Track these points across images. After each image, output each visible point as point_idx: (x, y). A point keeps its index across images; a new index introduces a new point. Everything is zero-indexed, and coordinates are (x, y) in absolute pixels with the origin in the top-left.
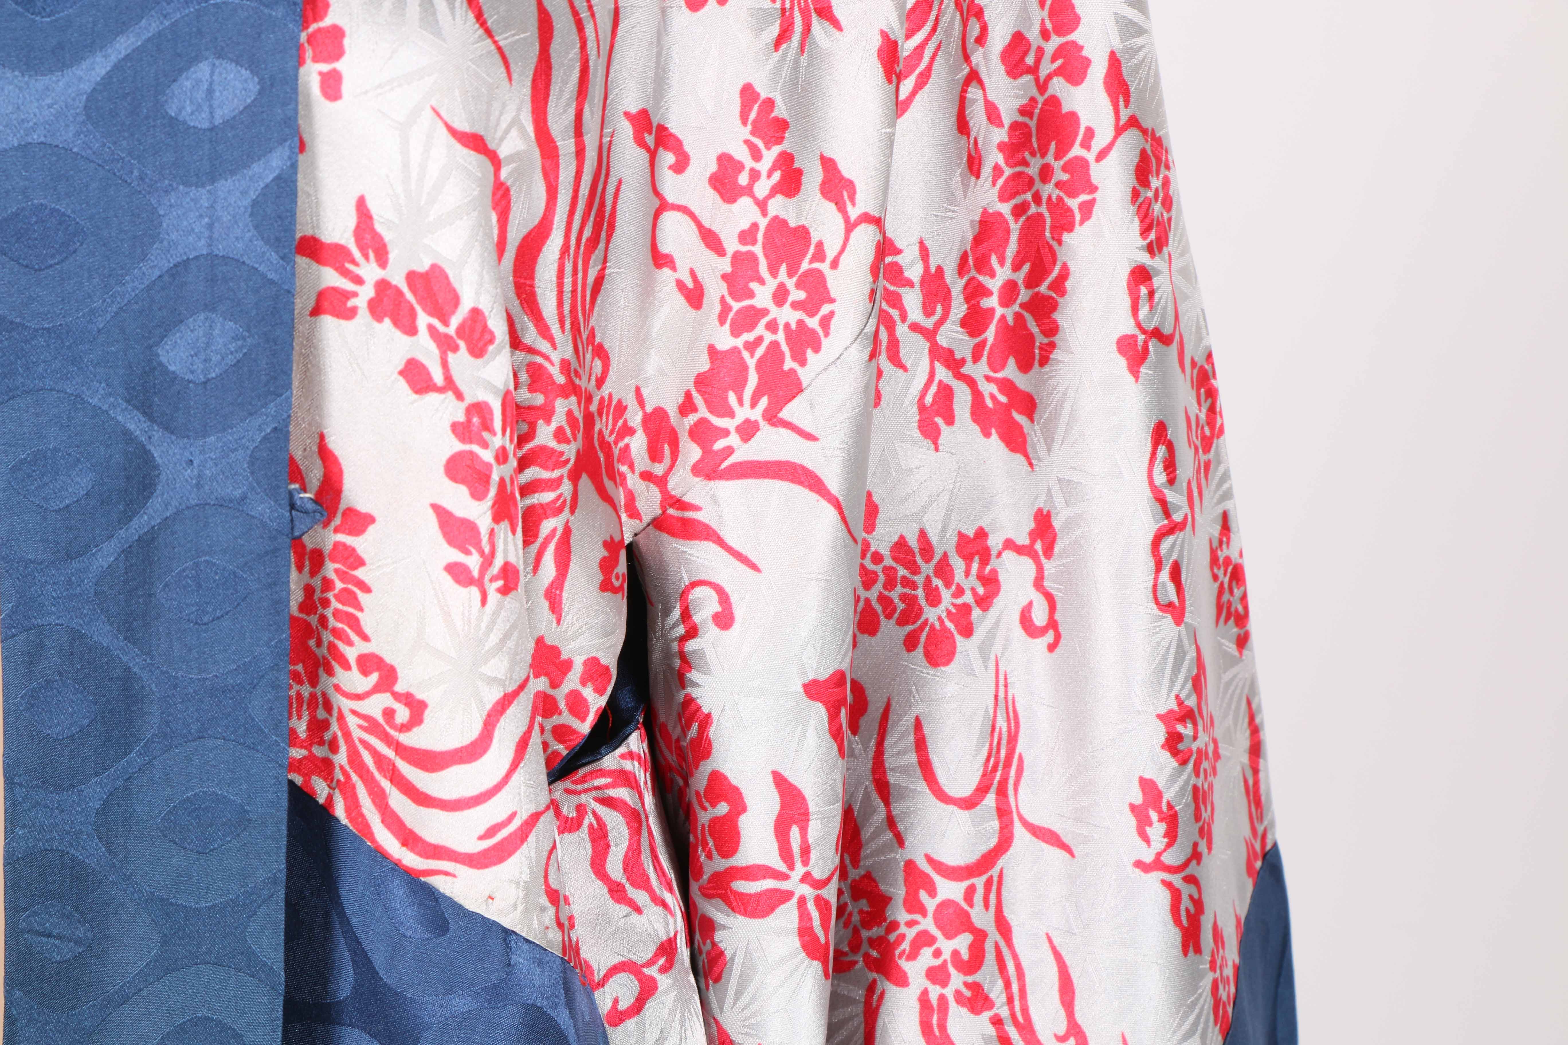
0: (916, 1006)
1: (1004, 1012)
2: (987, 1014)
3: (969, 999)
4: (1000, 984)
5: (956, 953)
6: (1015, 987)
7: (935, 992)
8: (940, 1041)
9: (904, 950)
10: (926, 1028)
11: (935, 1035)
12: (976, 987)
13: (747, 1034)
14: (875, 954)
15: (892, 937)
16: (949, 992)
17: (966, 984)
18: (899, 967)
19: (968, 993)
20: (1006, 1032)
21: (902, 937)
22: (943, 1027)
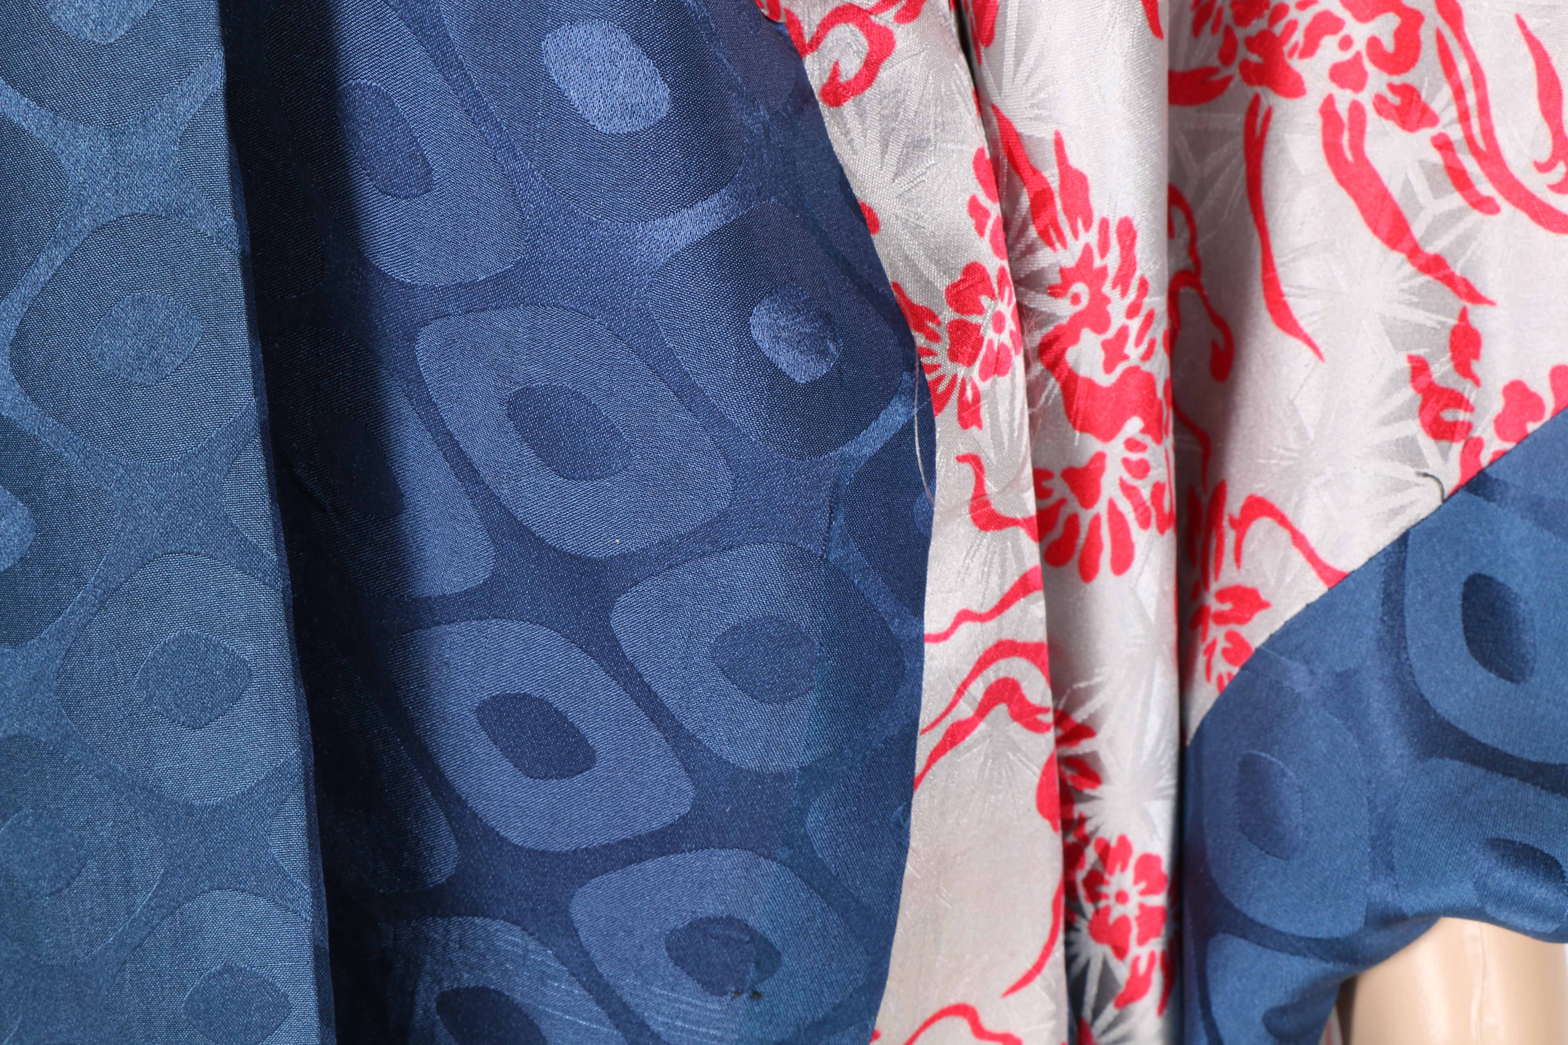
0: (1317, 122)
1: (1456, 134)
2: (1427, 134)
3: (1397, 108)
4: (1446, 92)
5: (1374, 43)
6: (1471, 98)
7: (1344, 99)
8: (1354, 169)
9: (1296, 45)
10: (1332, 150)
11: (1346, 161)
12: (1408, 93)
13: (1036, 118)
14: (1255, 58)
15: (1278, 29)
16: (1366, 98)
17: (1392, 87)
18: (1288, 68)
19: (1395, 100)
20: (1459, 162)
21: (1292, 26)
22: (1357, 146)
